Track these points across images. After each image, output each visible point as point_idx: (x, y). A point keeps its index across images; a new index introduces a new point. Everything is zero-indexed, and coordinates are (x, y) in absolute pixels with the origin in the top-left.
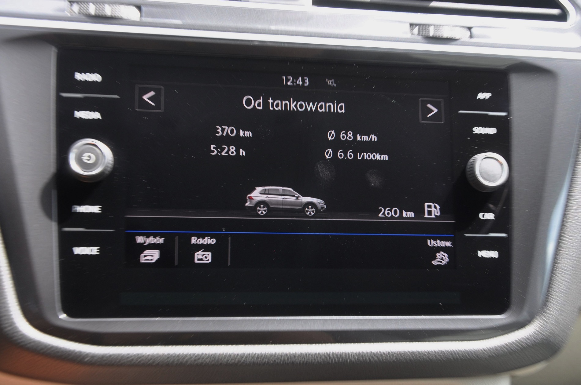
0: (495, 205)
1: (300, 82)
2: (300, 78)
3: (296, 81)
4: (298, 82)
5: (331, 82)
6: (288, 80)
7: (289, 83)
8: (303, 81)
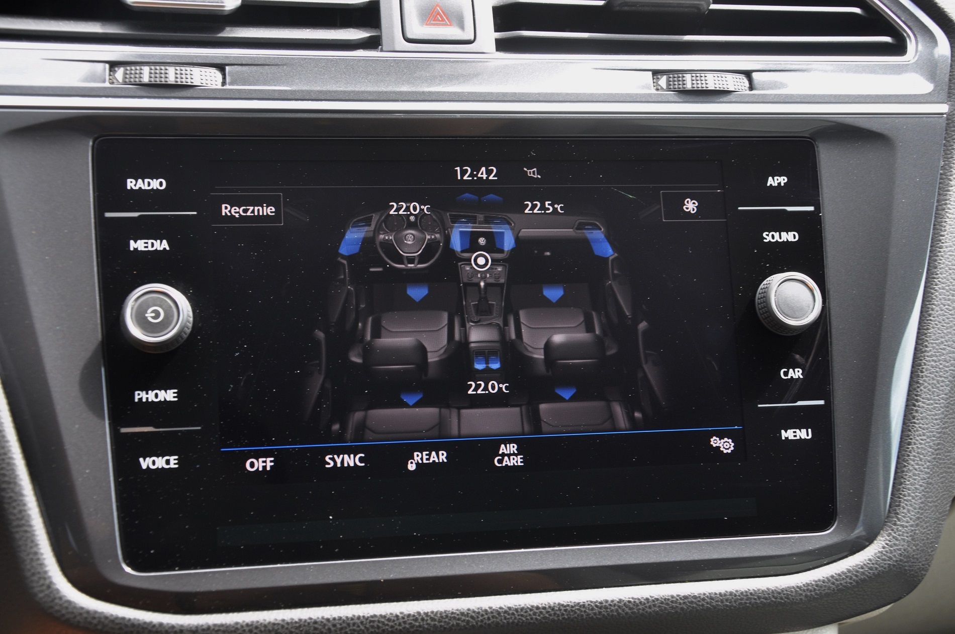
0: (804, 354)
1: (483, 173)
2: (483, 169)
3: (478, 173)
4: (479, 175)
5: (532, 173)
6: (464, 172)
7: (465, 178)
8: (489, 172)
